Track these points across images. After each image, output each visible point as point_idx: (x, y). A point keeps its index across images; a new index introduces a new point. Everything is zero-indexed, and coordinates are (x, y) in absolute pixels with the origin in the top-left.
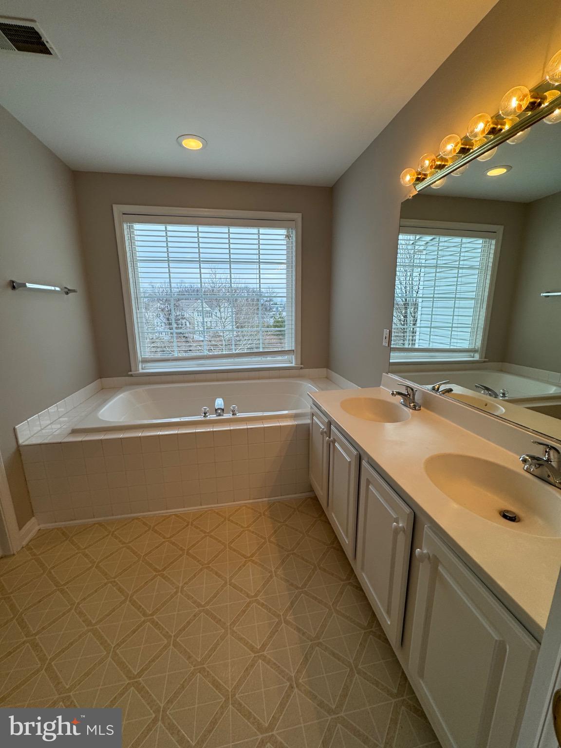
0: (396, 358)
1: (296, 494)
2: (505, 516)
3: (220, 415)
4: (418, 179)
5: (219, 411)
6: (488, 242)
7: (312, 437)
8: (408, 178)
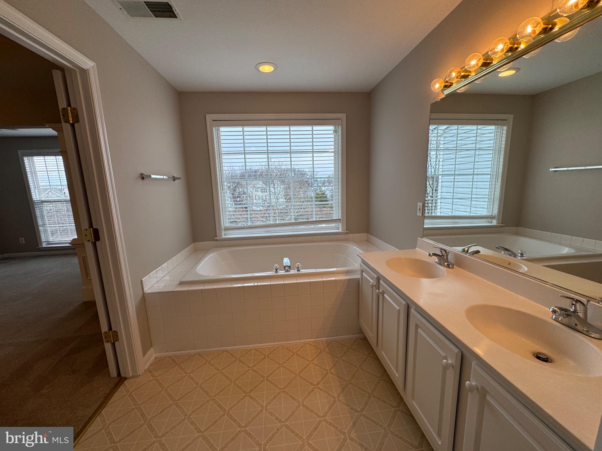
0: (428, 224)
1: (348, 335)
2: (538, 358)
3: (287, 271)
4: (446, 87)
5: (287, 268)
6: (500, 128)
7: (362, 288)
8: (437, 86)
